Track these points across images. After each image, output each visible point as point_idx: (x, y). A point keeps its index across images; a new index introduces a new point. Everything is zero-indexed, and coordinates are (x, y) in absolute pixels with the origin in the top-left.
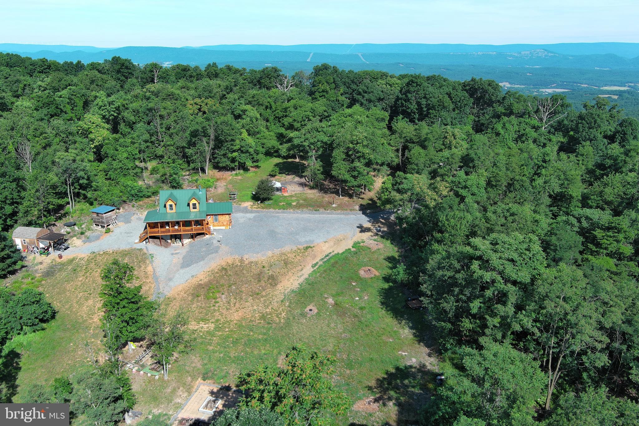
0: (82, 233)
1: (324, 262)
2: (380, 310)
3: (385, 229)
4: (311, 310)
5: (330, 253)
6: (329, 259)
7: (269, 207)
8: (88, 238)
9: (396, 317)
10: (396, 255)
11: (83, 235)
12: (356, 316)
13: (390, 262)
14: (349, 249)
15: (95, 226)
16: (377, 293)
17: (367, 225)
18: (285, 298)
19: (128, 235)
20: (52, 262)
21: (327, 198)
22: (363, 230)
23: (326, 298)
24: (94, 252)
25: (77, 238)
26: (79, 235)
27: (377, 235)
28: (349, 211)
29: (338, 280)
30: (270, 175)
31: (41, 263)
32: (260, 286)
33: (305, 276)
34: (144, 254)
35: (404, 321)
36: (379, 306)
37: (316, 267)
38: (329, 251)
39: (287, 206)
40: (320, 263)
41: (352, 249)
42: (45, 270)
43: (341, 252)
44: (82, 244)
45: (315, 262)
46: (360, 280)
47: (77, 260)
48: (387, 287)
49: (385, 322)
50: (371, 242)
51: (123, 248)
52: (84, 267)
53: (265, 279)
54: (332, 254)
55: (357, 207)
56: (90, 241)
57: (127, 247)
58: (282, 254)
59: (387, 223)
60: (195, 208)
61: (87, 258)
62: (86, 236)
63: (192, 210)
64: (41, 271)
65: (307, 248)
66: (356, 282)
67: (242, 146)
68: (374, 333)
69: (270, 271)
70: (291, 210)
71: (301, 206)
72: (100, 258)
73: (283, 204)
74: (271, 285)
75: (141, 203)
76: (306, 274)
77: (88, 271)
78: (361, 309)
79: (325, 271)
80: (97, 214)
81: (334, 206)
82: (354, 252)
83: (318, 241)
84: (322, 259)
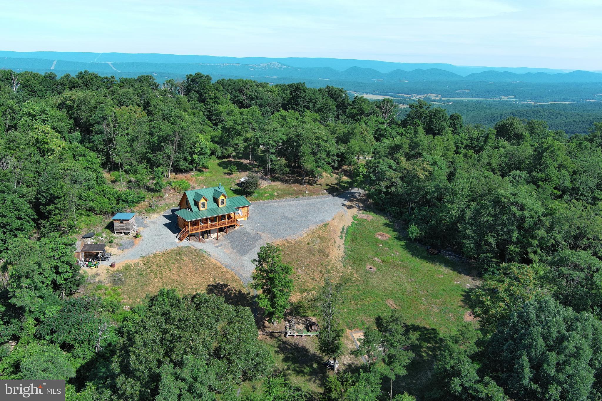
0: (111, 242)
1: (346, 234)
2: (415, 259)
3: (362, 205)
4: (371, 268)
5: (343, 227)
6: (347, 230)
7: (257, 199)
8: (121, 245)
9: (430, 262)
10: (387, 221)
11: (113, 244)
12: (403, 266)
13: (389, 227)
14: (353, 222)
15: (115, 234)
16: (402, 249)
17: (348, 203)
18: (343, 264)
19: (161, 237)
20: (108, 272)
21: (295, 187)
22: (349, 207)
23: (372, 258)
24: (144, 257)
25: (110, 247)
26: (109, 244)
27: (360, 210)
28: (322, 195)
29: (367, 244)
30: (225, 173)
31: (97, 274)
32: (318, 258)
33: (342, 246)
34: (196, 250)
35: (437, 263)
36: (411, 257)
37: (344, 238)
38: (341, 225)
39: (272, 197)
40: (344, 235)
41: (355, 222)
42: (109, 280)
43: (350, 225)
44: (120, 251)
45: (339, 235)
46: (382, 242)
47: (133, 266)
48: (404, 244)
49: (426, 266)
50: (362, 215)
51: (169, 248)
52: (149, 271)
53: (317, 252)
54: (345, 227)
55: (325, 191)
56: (127, 248)
57: (174, 247)
58: (313, 233)
59: (358, 200)
60: (222, 203)
61: (141, 262)
62: (117, 244)
63: (220, 206)
64: (107, 281)
65: (325, 225)
66: (381, 244)
67: (201, 149)
68: (427, 274)
69: (315, 246)
70: (278, 200)
71: (283, 195)
72: (156, 260)
73: (267, 195)
74: (325, 256)
75: (137, 208)
76: (341, 244)
77: (156, 273)
78: (402, 261)
79: (353, 240)
80: (121, 221)
81: (307, 192)
82: (358, 224)
83: (328, 219)
84: (342, 232)
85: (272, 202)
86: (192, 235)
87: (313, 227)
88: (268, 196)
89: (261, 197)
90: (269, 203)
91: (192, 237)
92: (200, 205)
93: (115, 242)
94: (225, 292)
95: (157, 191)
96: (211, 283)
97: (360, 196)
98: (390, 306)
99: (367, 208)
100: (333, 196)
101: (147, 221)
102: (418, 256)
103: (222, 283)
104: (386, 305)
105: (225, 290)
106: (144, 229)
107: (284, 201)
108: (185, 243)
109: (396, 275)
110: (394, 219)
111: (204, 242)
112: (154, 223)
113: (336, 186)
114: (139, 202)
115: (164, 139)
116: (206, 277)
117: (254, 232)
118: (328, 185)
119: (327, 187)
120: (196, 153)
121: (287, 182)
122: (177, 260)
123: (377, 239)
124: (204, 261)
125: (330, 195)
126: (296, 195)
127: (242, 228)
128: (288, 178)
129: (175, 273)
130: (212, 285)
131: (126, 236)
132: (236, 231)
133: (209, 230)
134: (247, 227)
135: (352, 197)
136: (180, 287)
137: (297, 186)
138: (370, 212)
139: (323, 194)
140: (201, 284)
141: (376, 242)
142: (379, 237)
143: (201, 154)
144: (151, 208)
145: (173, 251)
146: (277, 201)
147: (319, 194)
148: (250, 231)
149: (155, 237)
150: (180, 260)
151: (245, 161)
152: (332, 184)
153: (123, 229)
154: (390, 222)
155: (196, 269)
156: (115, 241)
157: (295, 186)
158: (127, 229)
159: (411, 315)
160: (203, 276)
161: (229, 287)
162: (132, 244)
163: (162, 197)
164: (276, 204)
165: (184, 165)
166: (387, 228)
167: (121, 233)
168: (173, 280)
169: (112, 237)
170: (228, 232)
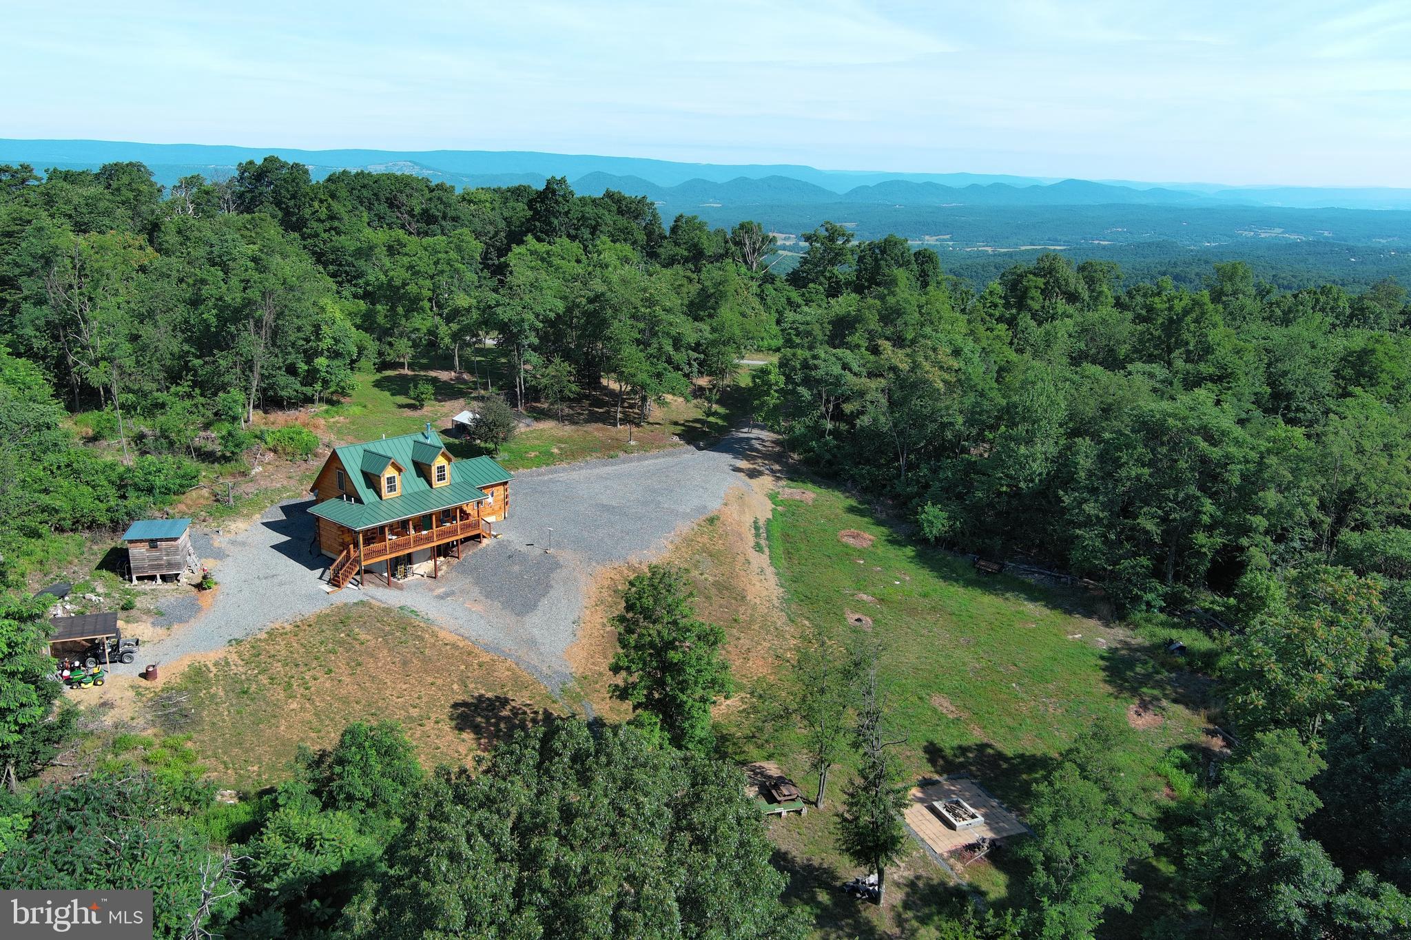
0: (128, 607)
1: (768, 538)
2: (953, 588)
3: (778, 467)
4: (859, 620)
5: (755, 522)
6: (768, 531)
8: (161, 614)
9: (990, 592)
11: (133, 612)
12: (934, 609)
14: (775, 509)
15: (135, 582)
17: (743, 464)
18: (789, 616)
19: (276, 581)
20: (138, 694)
22: (753, 474)
23: (853, 595)
24: (239, 642)
25: (130, 622)
26: (121, 614)
27: (779, 479)
28: (671, 449)
29: (828, 562)
30: (401, 406)
31: (106, 705)
32: (721, 606)
33: (770, 571)
34: (387, 611)
35: (1008, 595)
36: (942, 583)
37: (766, 550)
38: (748, 520)
39: (547, 458)
40: (763, 542)
41: (779, 508)
42: (149, 717)
43: (771, 517)
44: (160, 631)
45: (752, 544)
46: (861, 553)
47: (214, 670)
48: (913, 554)
49: (987, 604)
50: (787, 490)
51: (310, 610)
52: (264, 679)
53: (713, 591)
54: (761, 523)
55: (676, 439)
56: (181, 620)
57: (321, 607)
58: (688, 541)
59: (765, 456)
60: (441, 478)
61: (235, 657)
62: (148, 612)
63: (437, 484)
64: (141, 721)
65: (711, 521)
66: (860, 557)
67: (337, 341)
68: (997, 623)
69: (706, 576)
70: (564, 465)
71: (573, 453)
72: (280, 647)
73: (533, 454)
74: (735, 599)
75: (182, 507)
76: (765, 566)
77: (289, 685)
78: (925, 596)
79: (789, 553)
80: (153, 543)
81: (633, 443)
82: (788, 513)
83: (714, 506)
84: (757, 535)
85: (551, 472)
86: (368, 571)
87: (685, 527)
88: (536, 456)
89: (520, 459)
90: (543, 474)
91: (366, 576)
92: (384, 483)
93: (138, 605)
94: (504, 718)
95: (225, 459)
96: (460, 698)
97: (765, 446)
98: (945, 711)
99: (794, 474)
100: (700, 449)
101: (220, 541)
102: (957, 581)
103: (490, 695)
104: (935, 710)
105: (505, 713)
106: (219, 563)
107: (581, 468)
108: (350, 593)
109: (925, 632)
110: (868, 497)
111: (400, 588)
112: (243, 544)
113: (698, 425)
114: (181, 490)
115: (235, 315)
116: (439, 682)
117: (537, 551)
118: (676, 423)
119: (679, 429)
120: (321, 354)
121: (573, 422)
122: (341, 643)
123: (846, 546)
124: (421, 639)
125: (691, 448)
126: (610, 450)
127: (499, 543)
128: (571, 412)
129: (346, 679)
130: (464, 704)
131: (169, 586)
132: (485, 550)
133: (409, 555)
134: (514, 538)
135: (747, 450)
136: (370, 718)
137: (602, 429)
138: (803, 482)
139: (674, 445)
140: (432, 702)
141: (846, 554)
142: (851, 541)
143: (335, 355)
144: (223, 505)
145: (321, 619)
146: (564, 470)
147: (664, 447)
148: (524, 549)
149: (257, 582)
150: (349, 640)
151: (444, 376)
152: (687, 421)
153: (159, 567)
154: (860, 503)
155: (405, 663)
156: (139, 603)
157: (597, 429)
158: (170, 565)
159: (1003, 730)
160: (430, 680)
161: (513, 704)
162: (193, 609)
163: (244, 474)
164: (563, 476)
165: (290, 386)
166: (859, 518)
167: (153, 578)
168: (345, 701)
169: (126, 592)
170: (463, 556)
